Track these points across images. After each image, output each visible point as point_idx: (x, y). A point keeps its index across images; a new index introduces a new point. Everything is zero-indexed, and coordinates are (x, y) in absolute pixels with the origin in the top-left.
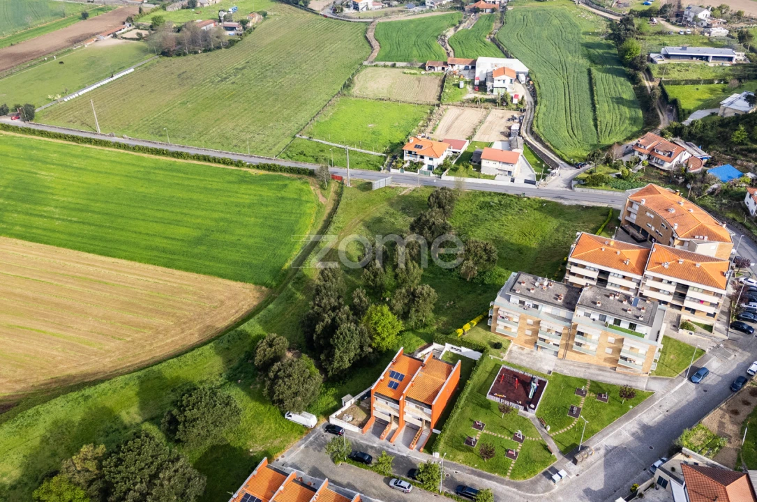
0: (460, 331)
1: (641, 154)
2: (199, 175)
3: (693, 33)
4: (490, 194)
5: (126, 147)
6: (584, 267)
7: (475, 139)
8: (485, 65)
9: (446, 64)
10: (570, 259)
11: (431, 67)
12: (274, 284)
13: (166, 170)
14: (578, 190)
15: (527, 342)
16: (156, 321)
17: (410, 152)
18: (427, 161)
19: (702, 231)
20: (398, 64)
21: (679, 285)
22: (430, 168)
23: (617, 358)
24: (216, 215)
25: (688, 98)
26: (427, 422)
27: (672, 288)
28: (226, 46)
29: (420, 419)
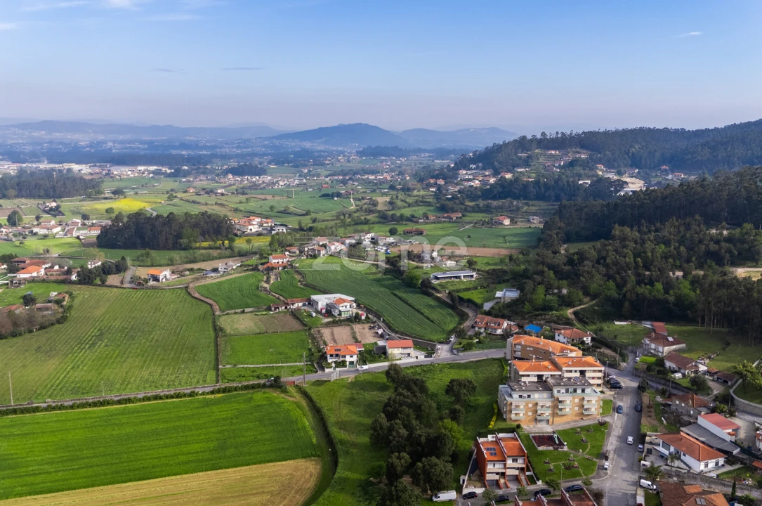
0: (490, 426)
1: (480, 328)
4: (412, 367)
7: (362, 343)
9: (288, 304)
10: (521, 373)
11: (276, 308)
12: (318, 454)
13: (124, 414)
14: (461, 354)
15: (531, 421)
16: (254, 500)
17: (331, 356)
18: (348, 359)
20: (247, 310)
21: (580, 371)
22: (353, 363)
23: (583, 411)
24: (214, 430)
25: (473, 297)
26: (522, 469)
27: (578, 375)
28: (59, 322)
29: (518, 469)
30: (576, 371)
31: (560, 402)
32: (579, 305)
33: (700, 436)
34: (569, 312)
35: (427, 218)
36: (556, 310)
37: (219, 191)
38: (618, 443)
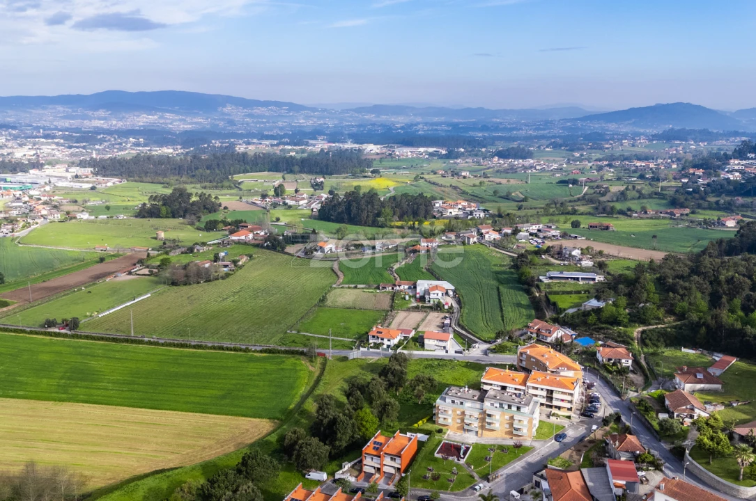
0: (416, 425)
1: (532, 333)
2: (216, 358)
3: (570, 265)
4: (432, 360)
5: (156, 344)
6: (491, 385)
7: (419, 329)
8: (423, 285)
9: (394, 285)
10: (483, 380)
11: (384, 288)
12: (283, 418)
13: (190, 357)
14: (490, 355)
15: (458, 428)
16: (202, 442)
17: (374, 337)
18: (386, 342)
19: (563, 365)
20: (359, 286)
21: (548, 390)
22: (388, 346)
23: (512, 431)
24: (234, 382)
25: (564, 302)
26: (399, 469)
27: (544, 393)
28: (223, 278)
29: (394, 468)
30: (542, 389)
31: (489, 415)
32: (657, 324)
33: (591, 480)
34: (636, 331)
35: (646, 212)
36: (625, 326)
37: (463, 174)
38: (521, 469)
